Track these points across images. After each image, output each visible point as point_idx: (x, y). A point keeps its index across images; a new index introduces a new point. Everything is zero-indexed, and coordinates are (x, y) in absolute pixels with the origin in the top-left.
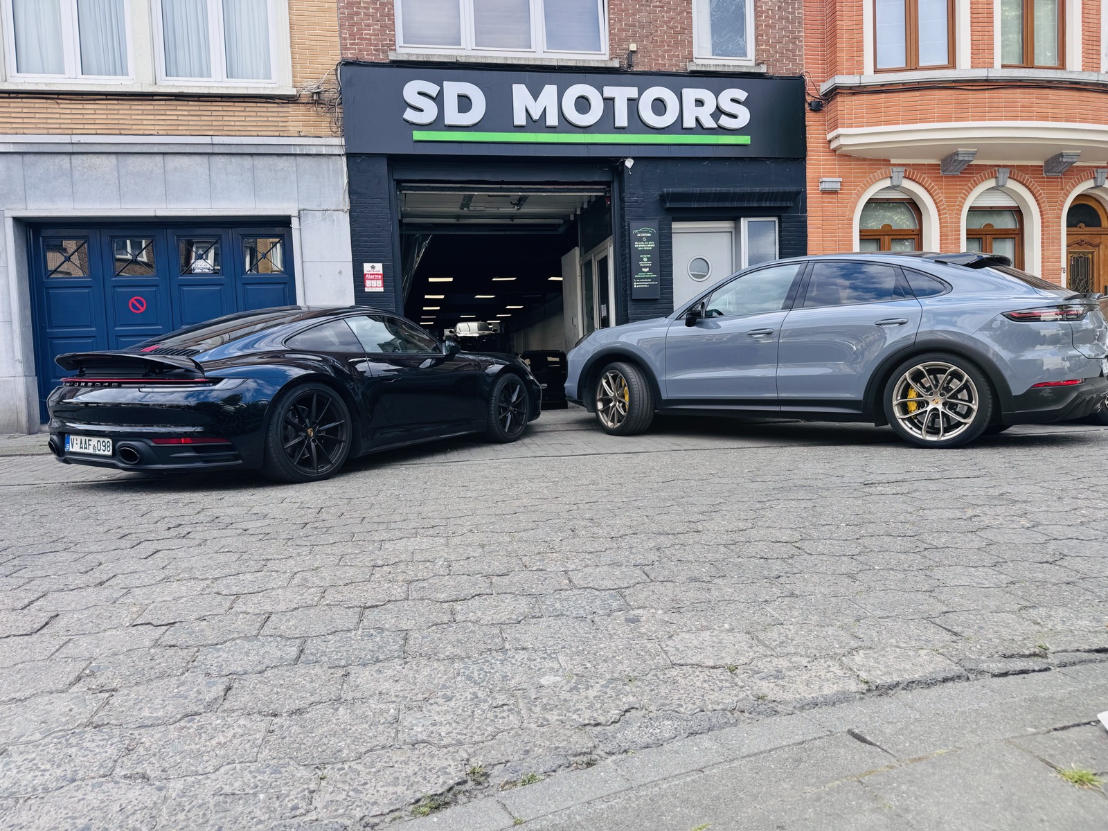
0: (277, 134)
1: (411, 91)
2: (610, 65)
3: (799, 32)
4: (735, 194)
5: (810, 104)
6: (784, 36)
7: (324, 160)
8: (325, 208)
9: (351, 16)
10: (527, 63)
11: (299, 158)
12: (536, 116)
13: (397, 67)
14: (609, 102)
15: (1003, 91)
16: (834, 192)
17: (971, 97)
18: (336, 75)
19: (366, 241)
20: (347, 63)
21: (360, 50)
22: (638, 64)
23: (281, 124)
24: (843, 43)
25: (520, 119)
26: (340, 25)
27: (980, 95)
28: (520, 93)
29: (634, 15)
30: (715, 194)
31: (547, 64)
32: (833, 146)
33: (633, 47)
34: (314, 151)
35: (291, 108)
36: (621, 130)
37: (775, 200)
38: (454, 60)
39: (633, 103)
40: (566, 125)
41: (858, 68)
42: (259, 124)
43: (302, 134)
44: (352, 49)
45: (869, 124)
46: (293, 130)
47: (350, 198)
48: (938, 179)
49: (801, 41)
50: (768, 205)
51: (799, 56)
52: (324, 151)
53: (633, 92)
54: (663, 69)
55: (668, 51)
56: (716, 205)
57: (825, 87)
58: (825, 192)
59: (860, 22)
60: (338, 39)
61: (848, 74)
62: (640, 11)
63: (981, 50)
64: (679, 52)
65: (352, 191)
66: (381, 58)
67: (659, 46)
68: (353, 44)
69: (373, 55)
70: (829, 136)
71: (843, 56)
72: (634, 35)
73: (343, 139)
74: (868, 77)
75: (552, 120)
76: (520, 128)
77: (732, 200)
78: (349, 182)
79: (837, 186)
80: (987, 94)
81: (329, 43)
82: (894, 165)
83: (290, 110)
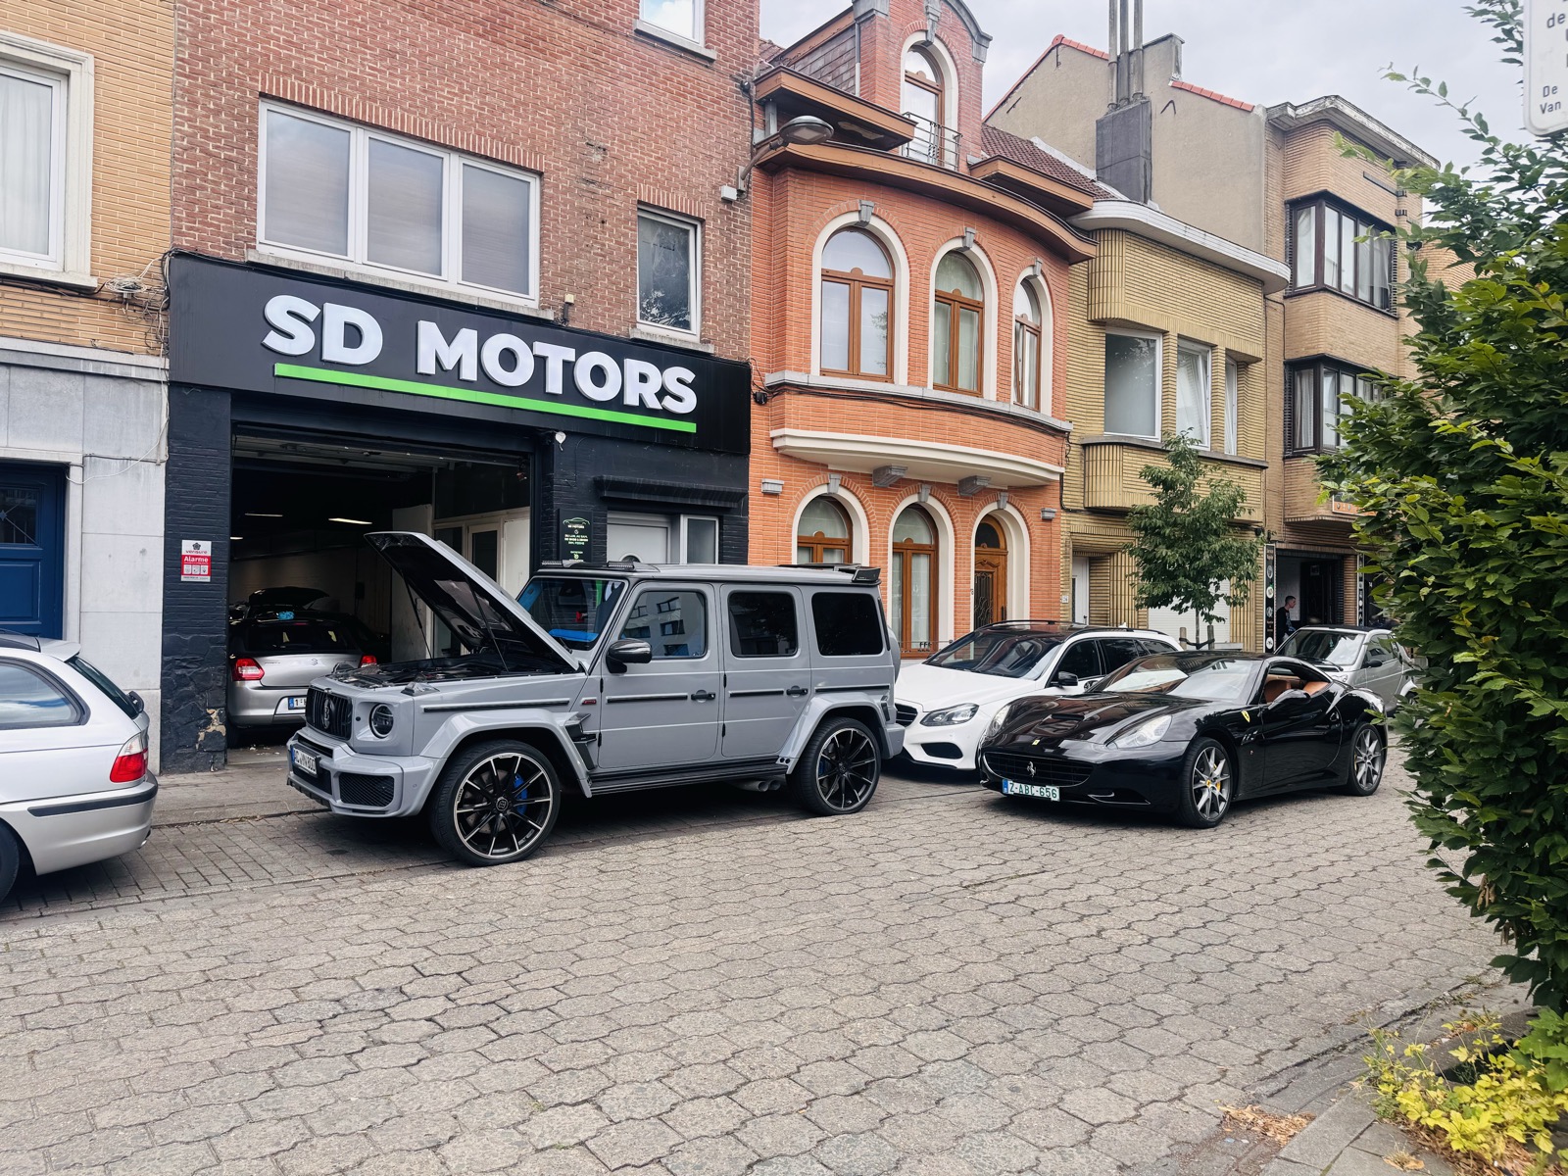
0: (56, 339)
1: (278, 309)
2: (543, 315)
3: (747, 313)
4: (680, 489)
5: (755, 395)
6: (731, 315)
7: (132, 385)
8: (127, 456)
9: (192, 189)
10: (439, 296)
11: (90, 380)
12: (449, 365)
13: (255, 271)
14: (541, 362)
15: (935, 412)
16: (774, 495)
17: (909, 414)
18: (162, 267)
19: (189, 509)
20: (179, 254)
21: (202, 239)
22: (574, 320)
23: (63, 325)
24: (791, 335)
25: (427, 366)
26: (173, 199)
27: (915, 413)
28: (429, 334)
29: (571, 259)
30: (660, 487)
31: (464, 301)
32: (777, 444)
33: (570, 298)
34: (117, 371)
35: (83, 305)
36: (553, 397)
37: (720, 500)
38: (341, 276)
39: (568, 367)
40: (485, 382)
41: (804, 366)
42: (26, 320)
43: (98, 344)
44: (189, 235)
45: (815, 428)
46: (83, 337)
47: (169, 445)
48: (869, 489)
49: (747, 323)
50: (712, 504)
51: (746, 339)
52: (134, 373)
53: (570, 354)
54: (602, 331)
55: (609, 310)
56: (658, 499)
57: (771, 379)
58: (766, 494)
59: (809, 317)
60: (168, 217)
61: (796, 370)
62: (578, 256)
63: (917, 366)
64: (621, 313)
65: (173, 435)
66: (233, 255)
67: (599, 302)
68: (191, 228)
69: (221, 248)
70: (773, 433)
71: (791, 349)
72: (571, 284)
73: (168, 360)
74: (815, 379)
75: (469, 373)
76: (425, 378)
77: (675, 496)
78: (170, 423)
79: (778, 489)
80: (921, 413)
81: (153, 221)
82: (832, 471)
83: (81, 306)
